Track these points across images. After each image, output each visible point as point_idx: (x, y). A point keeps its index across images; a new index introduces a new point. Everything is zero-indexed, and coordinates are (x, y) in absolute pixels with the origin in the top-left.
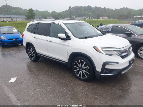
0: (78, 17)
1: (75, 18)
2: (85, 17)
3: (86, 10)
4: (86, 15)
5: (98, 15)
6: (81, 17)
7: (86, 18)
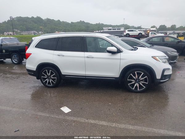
0: (25, 31)
1: (21, 32)
2: (34, 31)
3: (35, 23)
4: (36, 28)
5: (52, 29)
6: (29, 32)
7: (37, 32)
